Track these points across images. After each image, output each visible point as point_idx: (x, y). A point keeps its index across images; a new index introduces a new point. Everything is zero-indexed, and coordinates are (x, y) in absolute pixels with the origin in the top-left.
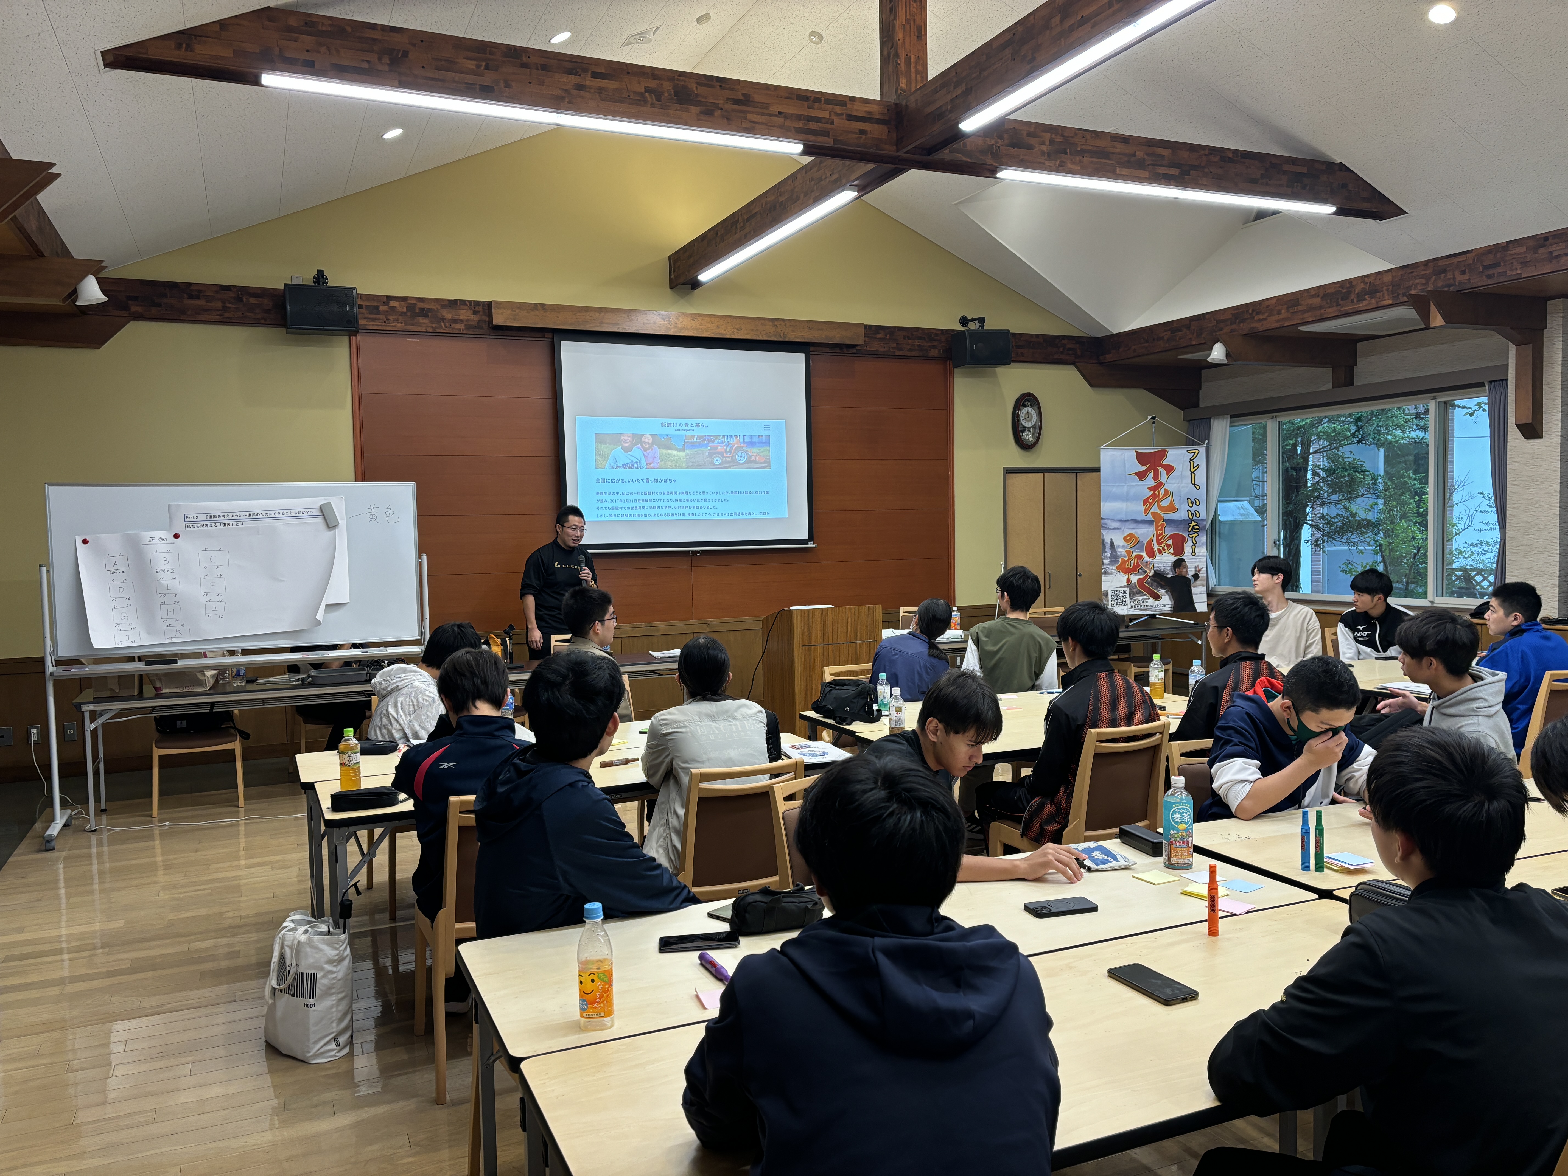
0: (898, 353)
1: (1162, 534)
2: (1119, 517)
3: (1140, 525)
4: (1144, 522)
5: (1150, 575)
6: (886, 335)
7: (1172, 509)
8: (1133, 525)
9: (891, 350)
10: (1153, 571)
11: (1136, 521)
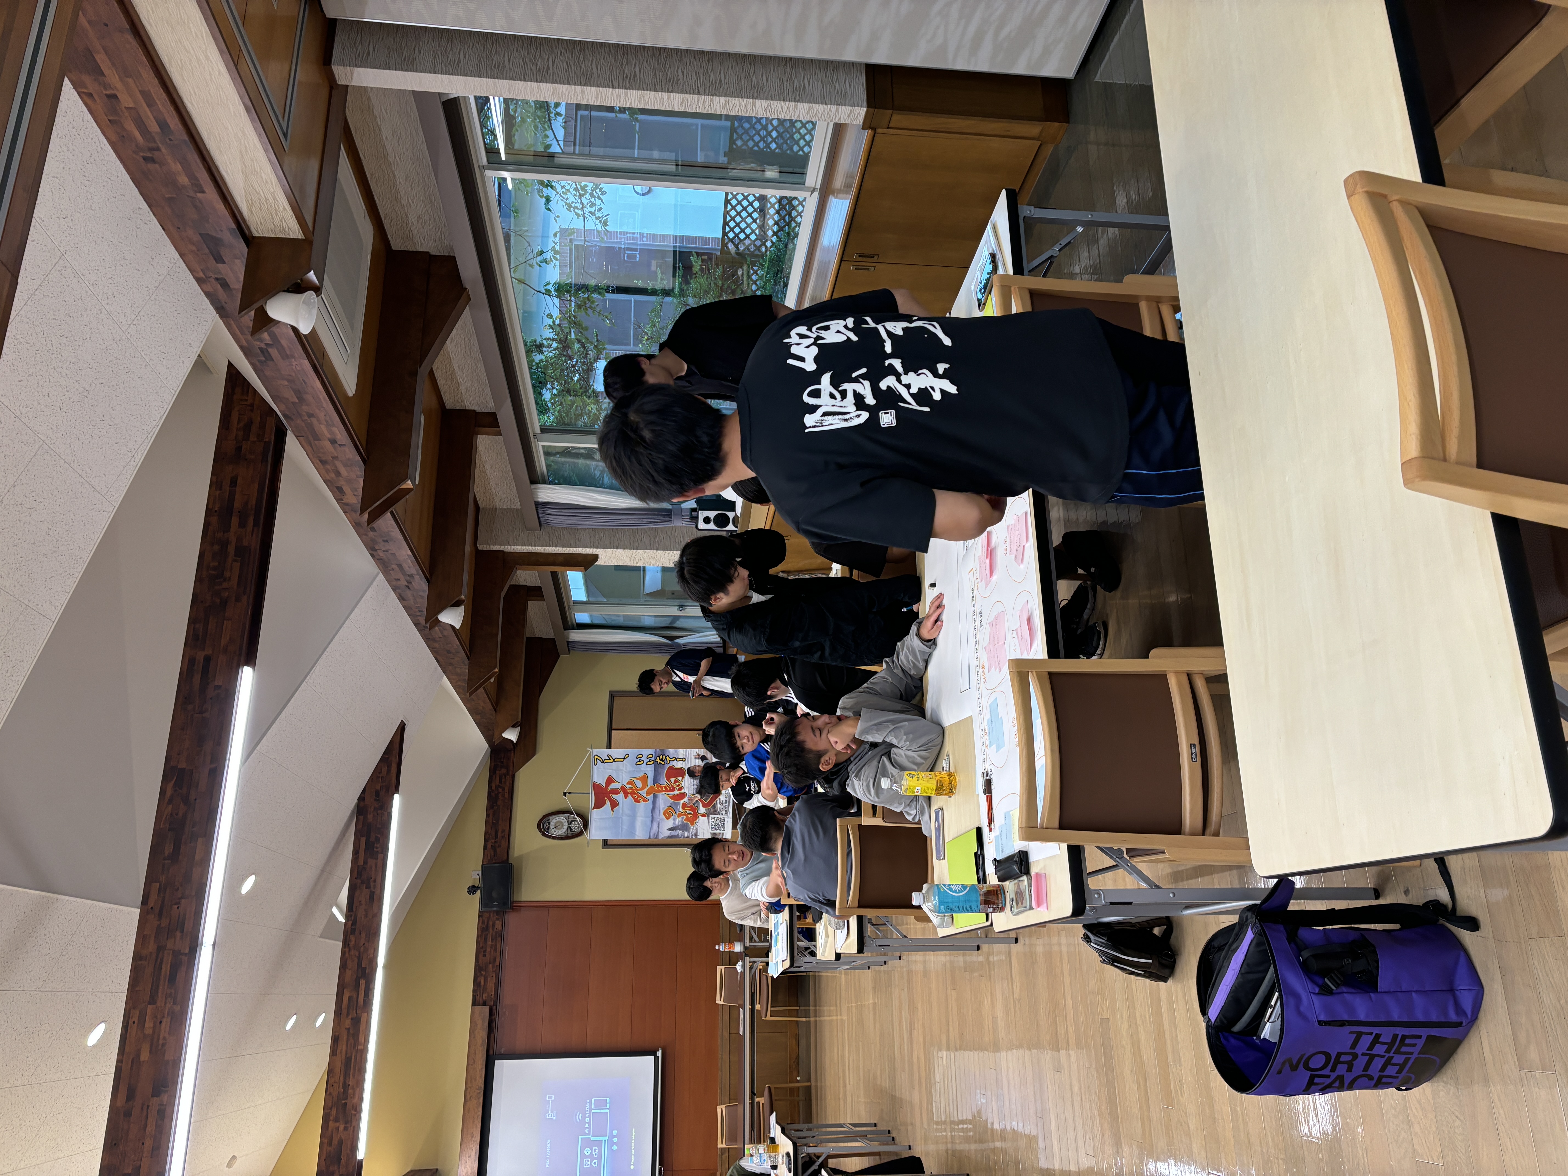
0: (497, 962)
1: (665, 787)
2: (649, 823)
3: (657, 805)
4: (654, 802)
5: (699, 797)
7: (644, 779)
8: (657, 811)
10: (696, 795)
11: (653, 809)
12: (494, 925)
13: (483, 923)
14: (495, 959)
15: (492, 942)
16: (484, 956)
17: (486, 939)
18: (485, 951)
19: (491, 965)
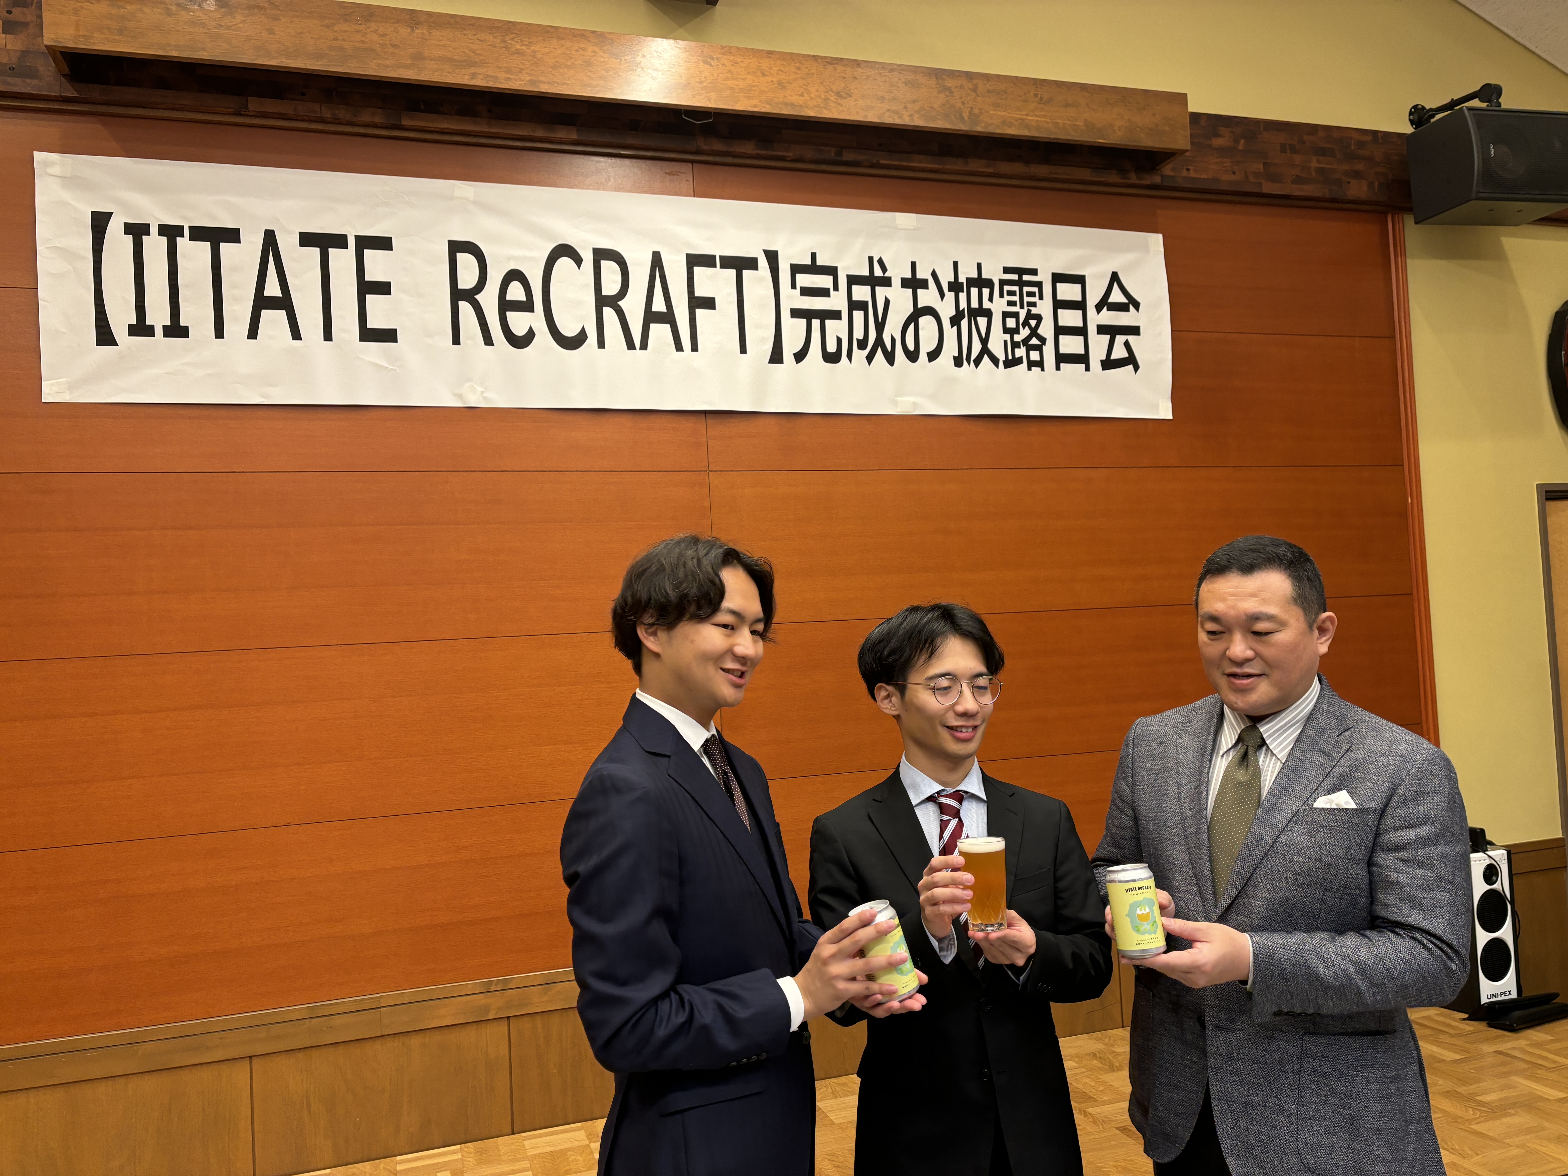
0: (1268, 188)
6: (1236, 141)
9: (1252, 179)
12: (1357, 175)
13: (1361, 144)
14: (1275, 178)
15: (1320, 171)
16: (1283, 148)
17: (1322, 152)
18: (1293, 150)
19: (1261, 166)
